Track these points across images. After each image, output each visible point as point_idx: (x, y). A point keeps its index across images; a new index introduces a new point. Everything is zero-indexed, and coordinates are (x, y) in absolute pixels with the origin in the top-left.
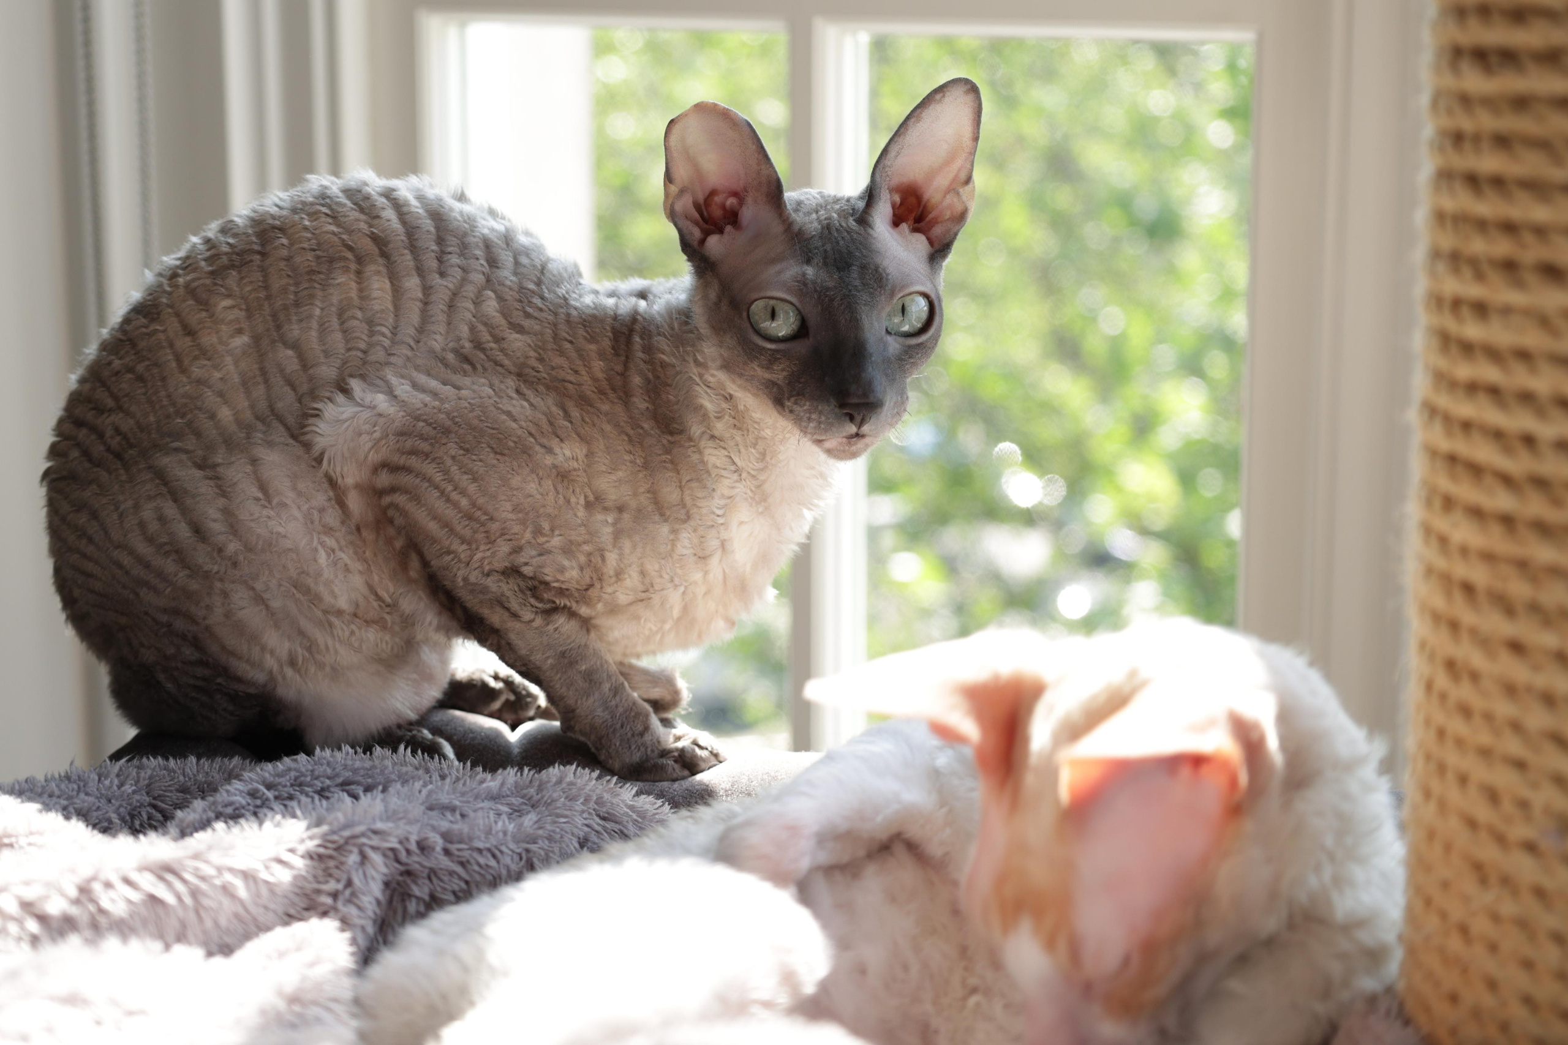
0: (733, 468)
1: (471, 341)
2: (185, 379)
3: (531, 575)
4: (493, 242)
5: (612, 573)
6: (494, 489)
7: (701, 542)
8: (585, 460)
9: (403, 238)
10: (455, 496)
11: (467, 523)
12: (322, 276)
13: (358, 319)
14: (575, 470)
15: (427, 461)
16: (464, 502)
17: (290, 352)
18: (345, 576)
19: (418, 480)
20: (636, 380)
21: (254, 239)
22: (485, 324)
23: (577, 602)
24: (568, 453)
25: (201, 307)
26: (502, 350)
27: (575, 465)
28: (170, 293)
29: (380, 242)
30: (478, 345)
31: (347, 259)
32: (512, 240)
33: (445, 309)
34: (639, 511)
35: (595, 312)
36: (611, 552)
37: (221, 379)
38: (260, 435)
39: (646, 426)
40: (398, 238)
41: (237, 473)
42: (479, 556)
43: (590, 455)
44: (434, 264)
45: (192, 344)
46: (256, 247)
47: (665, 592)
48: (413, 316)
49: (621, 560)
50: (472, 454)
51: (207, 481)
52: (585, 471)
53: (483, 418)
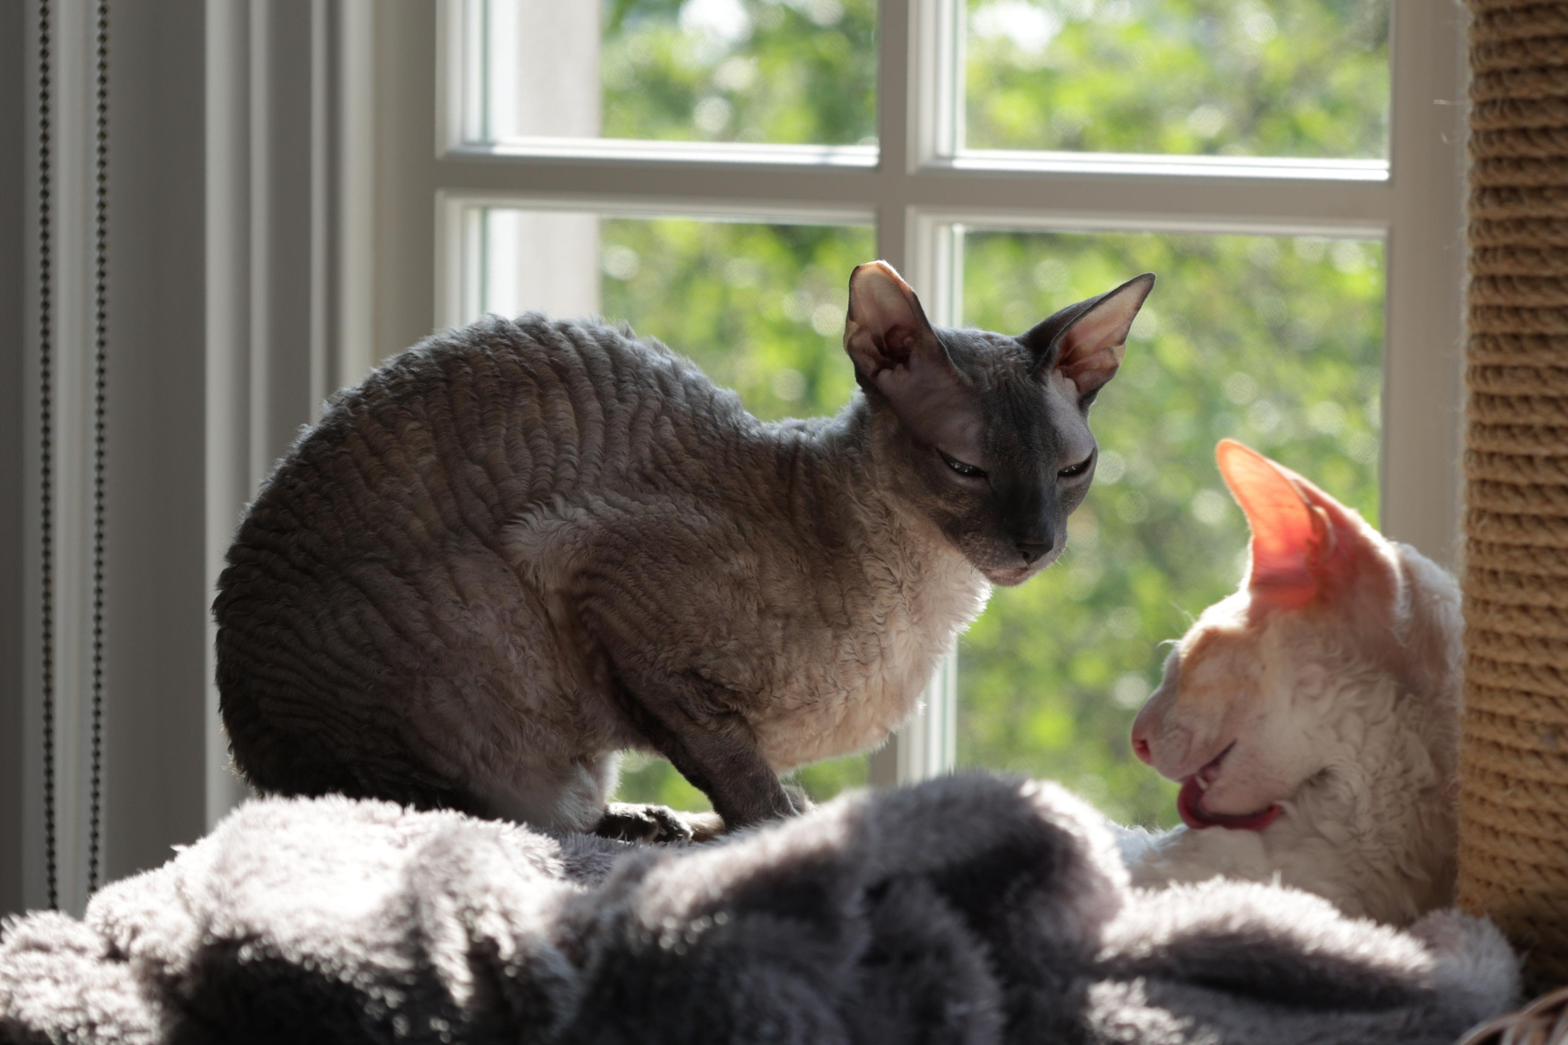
0: (890, 579)
1: (652, 462)
2: (374, 494)
3: (708, 677)
4: (663, 373)
5: (781, 676)
6: (678, 594)
7: (863, 648)
8: (758, 569)
9: (581, 366)
10: (644, 599)
11: (654, 624)
12: (507, 400)
13: (544, 438)
14: (749, 578)
15: (621, 569)
16: (653, 607)
17: (478, 468)
18: (535, 674)
19: (612, 586)
20: (800, 501)
21: (437, 368)
22: (664, 447)
23: (748, 707)
24: (742, 562)
25: (389, 430)
26: (680, 471)
27: (750, 574)
28: (355, 419)
29: (562, 371)
30: (659, 467)
31: (530, 384)
32: (680, 373)
33: (627, 430)
34: (806, 617)
35: (761, 441)
36: (780, 655)
37: (411, 494)
38: (454, 544)
39: (810, 540)
40: (577, 366)
41: (436, 579)
42: (663, 655)
43: (761, 565)
44: (612, 390)
45: (379, 463)
46: (441, 375)
47: (828, 696)
48: (598, 438)
49: (789, 663)
50: (660, 562)
51: (408, 587)
52: (758, 580)
53: (668, 531)
